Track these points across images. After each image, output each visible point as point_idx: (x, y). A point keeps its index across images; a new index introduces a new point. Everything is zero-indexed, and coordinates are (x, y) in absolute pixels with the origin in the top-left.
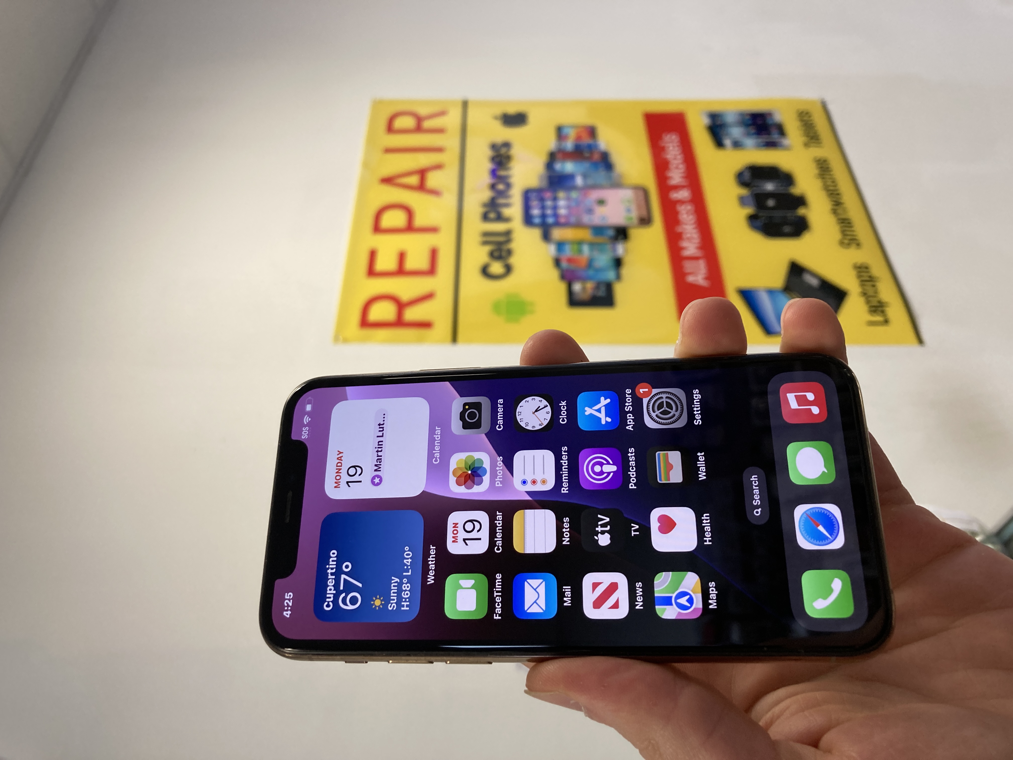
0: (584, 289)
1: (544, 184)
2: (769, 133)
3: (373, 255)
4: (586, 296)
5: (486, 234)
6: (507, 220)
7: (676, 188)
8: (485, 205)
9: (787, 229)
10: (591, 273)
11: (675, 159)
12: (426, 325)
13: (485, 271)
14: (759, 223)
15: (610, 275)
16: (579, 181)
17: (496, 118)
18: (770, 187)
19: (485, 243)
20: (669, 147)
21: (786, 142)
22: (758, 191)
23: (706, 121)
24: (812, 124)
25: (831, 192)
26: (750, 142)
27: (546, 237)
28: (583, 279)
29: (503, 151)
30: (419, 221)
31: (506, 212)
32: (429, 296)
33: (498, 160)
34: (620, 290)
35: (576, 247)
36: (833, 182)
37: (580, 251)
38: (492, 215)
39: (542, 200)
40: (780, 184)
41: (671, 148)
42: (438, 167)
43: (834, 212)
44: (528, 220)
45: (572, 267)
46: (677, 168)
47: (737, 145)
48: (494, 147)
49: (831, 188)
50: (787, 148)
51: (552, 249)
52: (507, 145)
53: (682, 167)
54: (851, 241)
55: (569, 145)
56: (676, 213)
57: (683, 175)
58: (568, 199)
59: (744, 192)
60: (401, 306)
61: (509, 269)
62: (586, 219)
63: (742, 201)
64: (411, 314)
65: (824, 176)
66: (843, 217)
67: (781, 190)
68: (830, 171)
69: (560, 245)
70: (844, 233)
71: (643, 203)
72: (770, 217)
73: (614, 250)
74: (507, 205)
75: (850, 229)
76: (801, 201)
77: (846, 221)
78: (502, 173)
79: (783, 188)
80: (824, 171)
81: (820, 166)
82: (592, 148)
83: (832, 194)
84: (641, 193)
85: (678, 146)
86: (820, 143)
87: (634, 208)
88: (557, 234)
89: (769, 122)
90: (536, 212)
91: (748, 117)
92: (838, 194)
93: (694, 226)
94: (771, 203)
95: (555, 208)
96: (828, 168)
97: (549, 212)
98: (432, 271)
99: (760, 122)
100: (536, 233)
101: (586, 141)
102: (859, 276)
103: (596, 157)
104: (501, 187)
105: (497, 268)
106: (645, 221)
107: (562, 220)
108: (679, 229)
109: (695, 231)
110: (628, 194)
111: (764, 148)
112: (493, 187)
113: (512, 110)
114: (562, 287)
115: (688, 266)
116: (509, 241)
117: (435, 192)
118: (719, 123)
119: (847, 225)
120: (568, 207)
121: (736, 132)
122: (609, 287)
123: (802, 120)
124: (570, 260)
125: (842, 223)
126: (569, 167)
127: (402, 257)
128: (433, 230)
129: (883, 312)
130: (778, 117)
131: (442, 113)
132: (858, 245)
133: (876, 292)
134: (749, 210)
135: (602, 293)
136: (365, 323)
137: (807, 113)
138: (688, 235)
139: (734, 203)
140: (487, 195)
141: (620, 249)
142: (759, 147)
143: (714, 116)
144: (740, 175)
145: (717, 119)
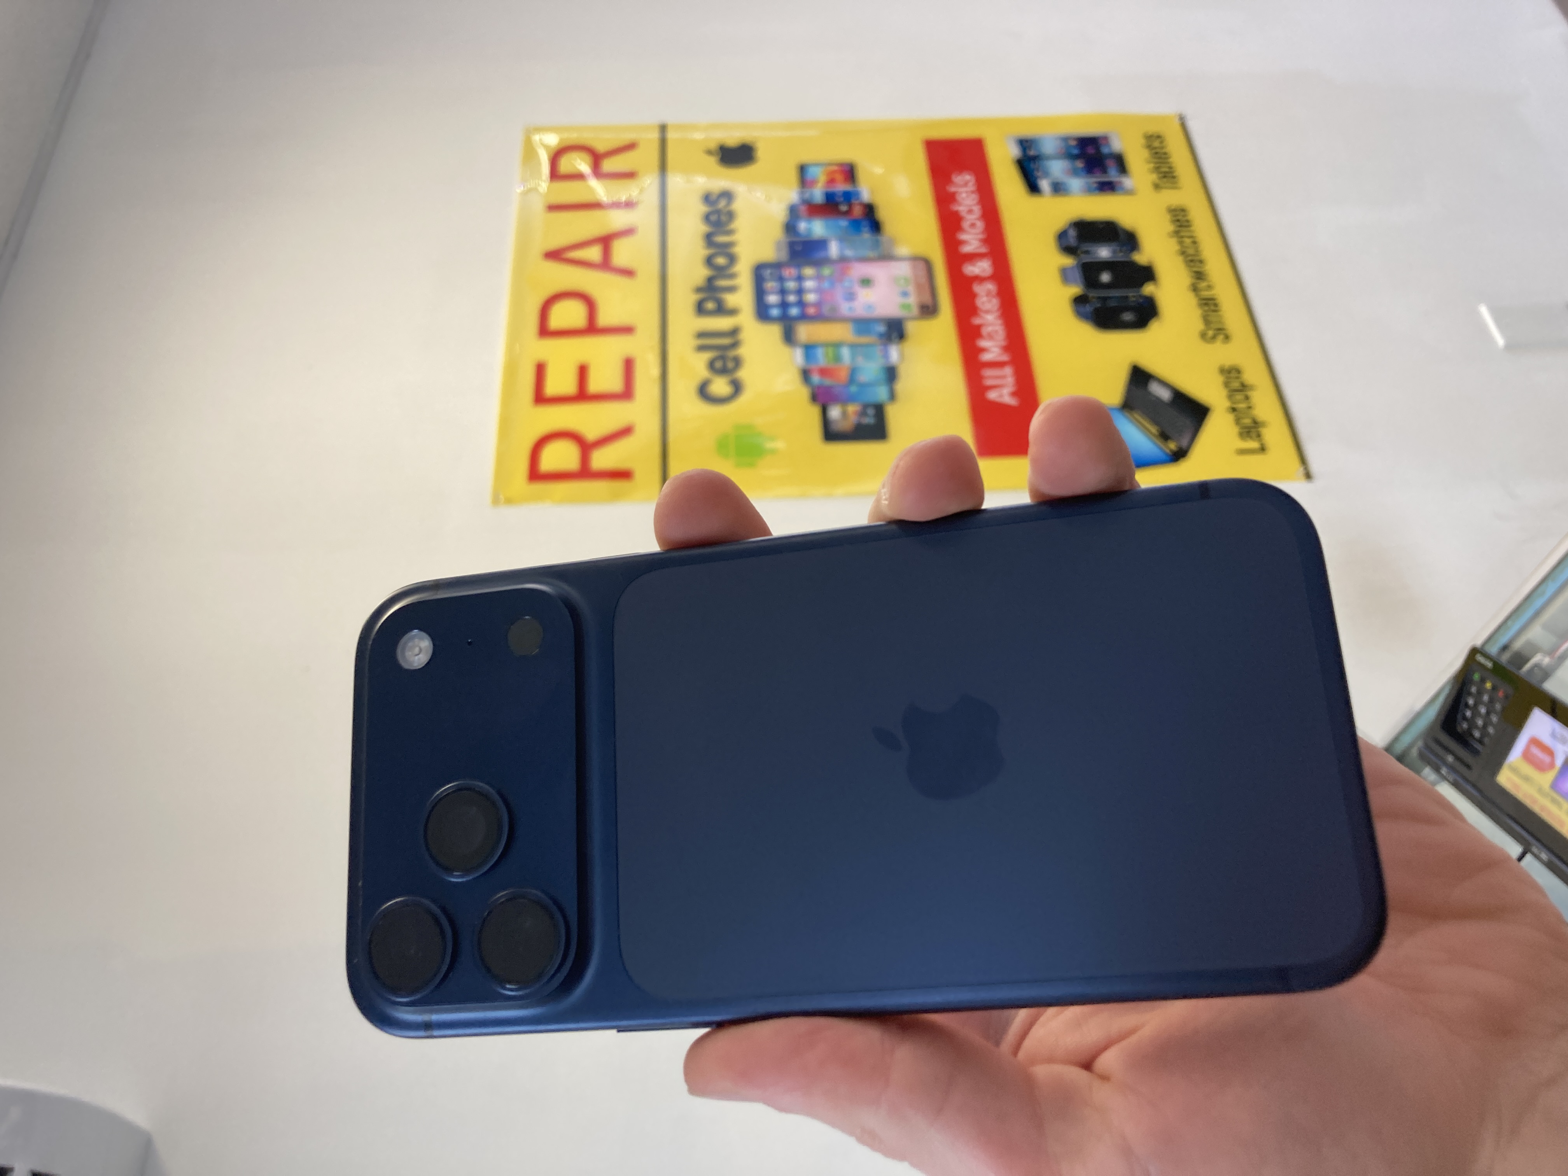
0: (844, 414)
1: (784, 255)
2: (1104, 171)
3: (540, 370)
4: (846, 425)
5: (701, 335)
6: (733, 312)
7: (972, 257)
8: (699, 290)
9: (1128, 317)
10: (853, 389)
11: (970, 211)
12: (622, 475)
13: (703, 392)
14: (1088, 308)
15: (881, 393)
16: (834, 249)
17: (709, 152)
18: (1104, 253)
19: (701, 348)
20: (961, 193)
21: (1127, 182)
22: (1087, 259)
23: (1015, 152)
24: (1165, 154)
25: (1190, 258)
26: (1076, 183)
27: (789, 337)
28: (843, 400)
29: (722, 204)
30: (604, 319)
31: (731, 300)
32: (626, 432)
33: (713, 218)
34: (895, 416)
35: (830, 351)
36: (1194, 243)
37: (838, 358)
38: (710, 305)
39: (781, 279)
40: (1118, 248)
41: (964, 195)
42: (628, 232)
43: (1195, 289)
44: (762, 313)
45: (827, 382)
46: (973, 225)
47: (1058, 188)
48: (708, 198)
49: (1191, 251)
50: (1130, 192)
51: (798, 355)
52: (727, 195)
53: (980, 225)
54: (1219, 332)
55: (818, 194)
56: (974, 296)
57: (981, 236)
58: (819, 278)
59: (1068, 261)
60: (586, 447)
61: (737, 387)
62: (845, 308)
63: (1065, 275)
64: (601, 459)
65: (1182, 234)
66: (1206, 294)
67: (1120, 257)
68: (1189, 226)
69: (809, 349)
70: (1207, 321)
71: (924, 280)
72: (1105, 299)
73: (886, 355)
74: (732, 289)
75: (1215, 313)
76: (1147, 274)
77: (1210, 302)
78: (721, 239)
79: (1121, 254)
80: (1181, 226)
81: (1174, 219)
82: (848, 197)
83: (1192, 261)
84: (921, 266)
85: (973, 192)
86: (1176, 183)
87: (911, 289)
88: (804, 332)
89: (1105, 150)
90: (772, 299)
91: (1074, 143)
92: (1201, 262)
93: (997, 314)
94: (1105, 277)
95: (800, 292)
96: (1188, 221)
97: (792, 298)
98: (627, 393)
99: (1091, 150)
100: (774, 331)
101: (841, 187)
102: (1226, 384)
103: (857, 211)
104: (721, 261)
105: (720, 386)
106: (929, 310)
107: (811, 311)
108: (976, 321)
109: (999, 322)
110: (903, 269)
111: (1097, 192)
112: (709, 261)
113: (733, 139)
114: (813, 413)
115: (990, 376)
116: (735, 345)
117: (628, 273)
118: (1032, 153)
119: (1213, 308)
120: (819, 290)
121: (1057, 168)
122: (879, 411)
123: (1149, 147)
124: (824, 372)
125: (1206, 304)
126: (817, 228)
127: (583, 372)
128: (627, 330)
129: (1259, 436)
130: (1117, 145)
131: (630, 147)
132: (1227, 338)
133: (1250, 408)
134: (1076, 290)
135: (869, 420)
136: (535, 475)
137: (1159, 137)
138: (990, 329)
139: (1055, 277)
140: (702, 273)
141: (894, 353)
142: (1089, 190)
143: (1025, 144)
144: (1062, 236)
145: (1030, 147)
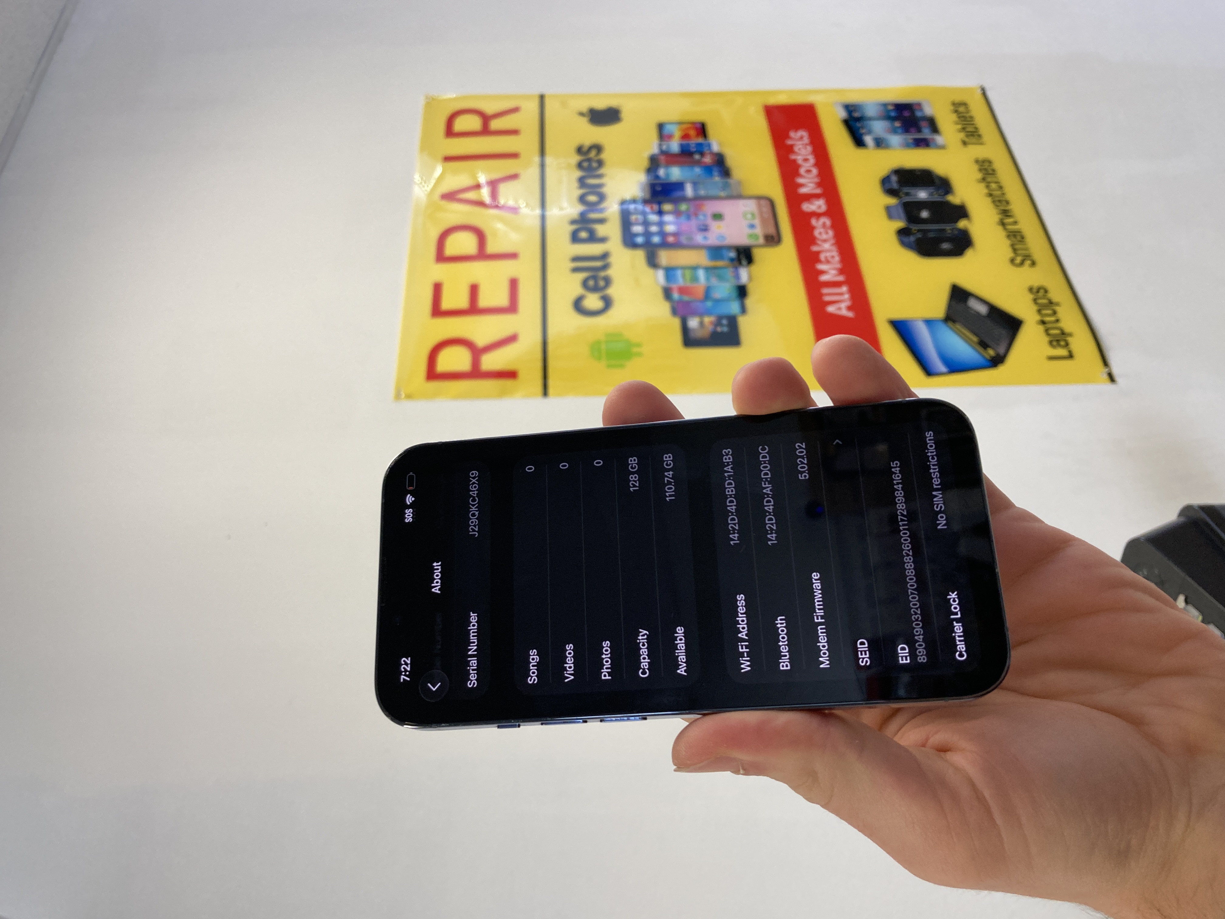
0: (702, 324)
1: (646, 193)
2: (919, 130)
3: (437, 288)
4: (704, 333)
5: (576, 259)
6: (603, 240)
7: (809, 197)
8: (573, 222)
9: (945, 246)
10: (709, 304)
11: (806, 160)
12: (509, 375)
13: (578, 305)
14: (912, 239)
15: (734, 307)
16: (689, 191)
17: (582, 114)
18: (922, 195)
19: (575, 270)
20: (797, 145)
21: (939, 139)
22: (907, 199)
23: (841, 114)
24: (970, 117)
25: (997, 199)
26: (895, 139)
27: (652, 262)
28: (701, 313)
29: (593, 154)
30: (493, 247)
31: (601, 230)
32: (512, 339)
33: (585, 165)
34: (746, 325)
35: (688, 272)
36: (1000, 187)
37: (695, 279)
38: (584, 235)
40: (934, 191)
41: (800, 147)
42: (511, 177)
43: (1003, 224)
44: (629, 241)
45: (686, 298)
46: (809, 171)
47: (880, 143)
48: (580, 150)
49: (997, 194)
50: (942, 147)
51: (660, 276)
52: (598, 148)
53: (815, 171)
54: (1026, 258)
55: (675, 146)
56: (811, 228)
57: (816, 180)
58: (676, 212)
59: (892, 201)
60: (477, 352)
61: (608, 302)
62: (699, 238)
63: (890, 212)
64: (489, 362)
66: (1012, 227)
68: (994, 174)
69: (670, 271)
70: (1015, 249)
71: (767, 215)
72: (925, 232)
73: (737, 277)
74: (602, 221)
75: (1022, 244)
76: (961, 212)
77: (1017, 234)
78: (592, 181)
79: (937, 196)
80: (987, 174)
81: (980, 168)
82: (701, 148)
83: (999, 201)
84: (766, 205)
85: (807, 144)
86: (980, 140)
87: (757, 222)
88: (665, 257)
89: (918, 114)
90: (638, 229)
91: (891, 108)
92: (1007, 202)
93: (832, 242)
94: (925, 214)
95: (661, 224)
96: (993, 170)
97: (654, 229)
98: (512, 308)
99: (906, 114)
100: (639, 256)
101: (694, 141)
102: (1035, 301)
103: (709, 159)
104: (592, 198)
105: (593, 301)
106: (773, 239)
107: (671, 239)
108: (815, 248)
109: (835, 249)
110: (750, 206)
111: (913, 147)
112: (582, 199)
113: (601, 104)
114: (674, 324)
115: (828, 293)
116: (606, 267)
117: (511, 210)
118: (856, 115)
119: (1019, 239)
120: (676, 223)
121: (879, 127)
122: (733, 322)
123: (956, 111)
124: (683, 290)
125: (1013, 237)
126: (676, 173)
127: (474, 290)
128: (512, 256)
129: (1067, 344)
130: (928, 110)
131: (514, 111)
132: (1033, 264)
133: (1057, 320)
134: (899, 224)
135: (724, 329)
136: (432, 374)
137: (964, 104)
138: (827, 255)
139: (882, 214)
140: (576, 208)
141: (744, 274)
142: (907, 146)
143: (850, 108)
144: (885, 181)
145: (855, 110)
